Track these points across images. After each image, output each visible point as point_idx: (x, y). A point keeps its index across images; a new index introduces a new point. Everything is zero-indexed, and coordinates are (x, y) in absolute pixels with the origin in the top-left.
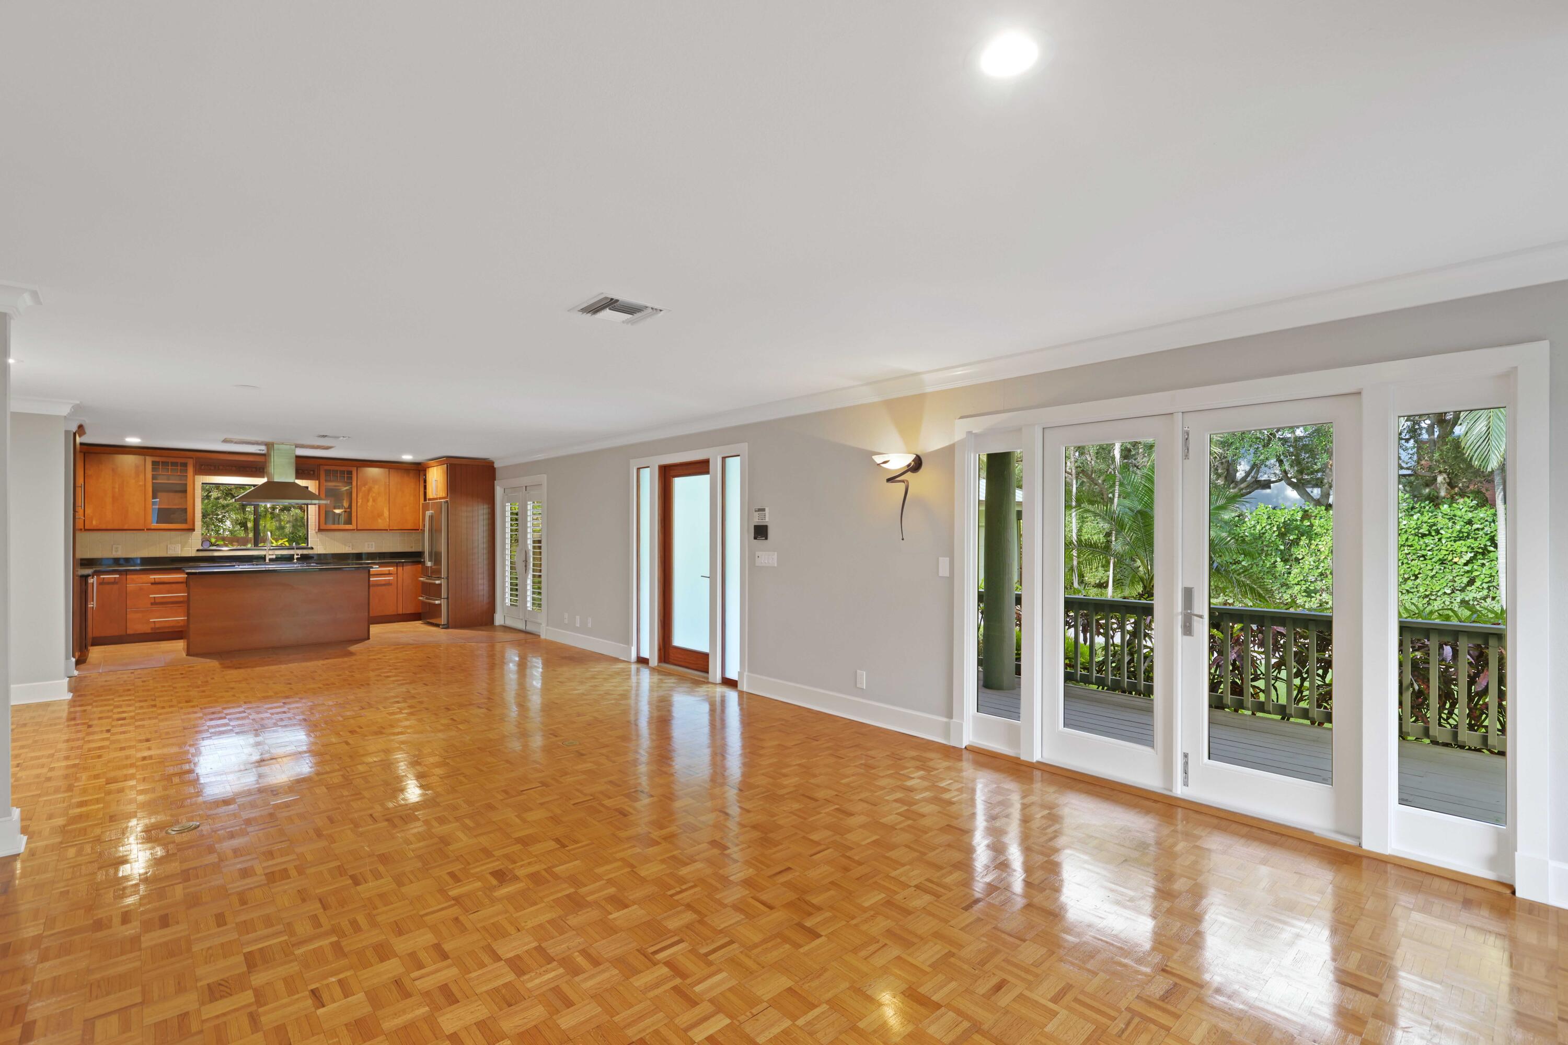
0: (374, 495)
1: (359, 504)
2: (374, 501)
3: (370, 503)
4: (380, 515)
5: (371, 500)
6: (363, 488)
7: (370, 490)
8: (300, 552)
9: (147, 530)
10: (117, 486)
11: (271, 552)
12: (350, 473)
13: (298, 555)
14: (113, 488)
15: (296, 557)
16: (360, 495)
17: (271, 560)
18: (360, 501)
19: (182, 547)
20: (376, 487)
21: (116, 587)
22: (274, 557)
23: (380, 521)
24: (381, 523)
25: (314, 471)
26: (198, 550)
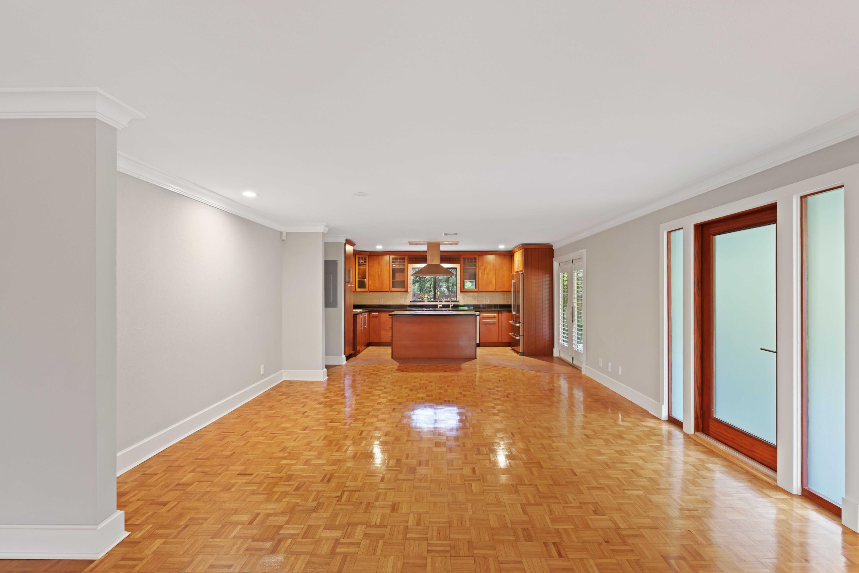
0: (487, 271)
1: (480, 276)
2: (487, 274)
3: (485, 276)
4: (491, 283)
5: (486, 274)
6: (482, 267)
7: (485, 268)
8: (453, 303)
9: (391, 291)
10: (380, 271)
11: (440, 303)
12: (475, 259)
13: (452, 305)
14: (378, 271)
15: (451, 306)
16: (480, 271)
17: (440, 307)
18: (480, 274)
19: (405, 300)
20: (489, 266)
21: (377, 319)
22: (441, 306)
23: (490, 286)
24: (491, 288)
25: (458, 259)
26: (411, 302)
